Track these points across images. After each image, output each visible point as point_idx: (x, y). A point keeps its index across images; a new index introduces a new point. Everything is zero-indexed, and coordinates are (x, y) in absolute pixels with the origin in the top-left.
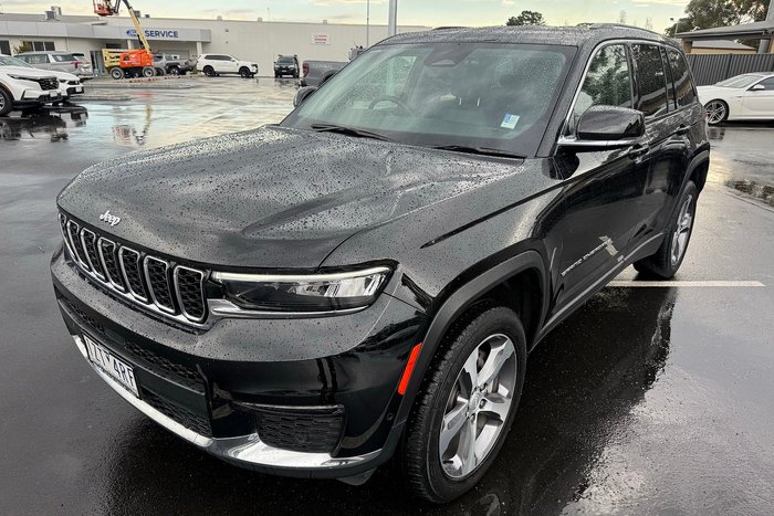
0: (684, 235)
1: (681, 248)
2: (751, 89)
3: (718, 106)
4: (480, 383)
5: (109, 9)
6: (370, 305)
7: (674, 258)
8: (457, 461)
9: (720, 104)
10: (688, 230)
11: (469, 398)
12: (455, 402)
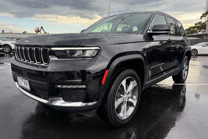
0: (186, 72)
1: (186, 75)
2: (203, 46)
3: (195, 51)
4: (127, 92)
5: (38, 31)
6: (94, 58)
7: (184, 77)
8: (121, 115)
9: (195, 50)
10: (187, 70)
11: (124, 95)
12: (120, 96)
